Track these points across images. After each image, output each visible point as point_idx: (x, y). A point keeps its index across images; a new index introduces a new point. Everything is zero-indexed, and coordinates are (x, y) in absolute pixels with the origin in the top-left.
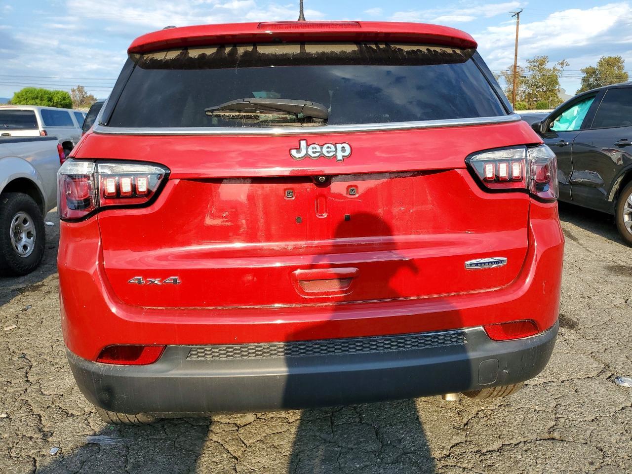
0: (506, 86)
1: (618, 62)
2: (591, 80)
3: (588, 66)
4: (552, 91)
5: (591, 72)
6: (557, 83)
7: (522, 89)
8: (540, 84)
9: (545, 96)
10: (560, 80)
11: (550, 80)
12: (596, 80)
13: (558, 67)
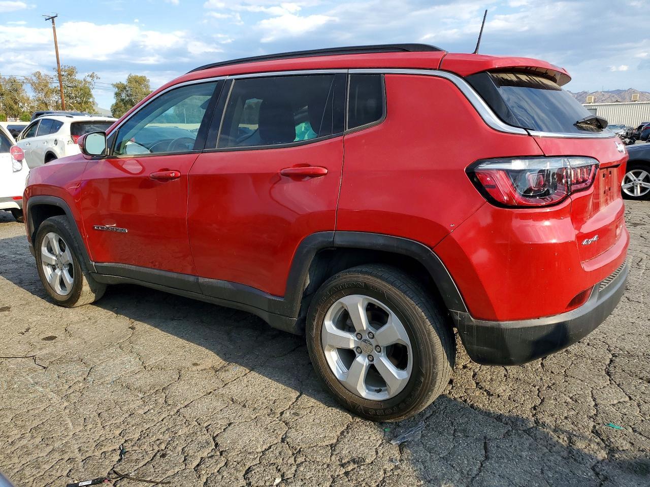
0: (35, 94)
1: (145, 80)
2: (123, 96)
3: (118, 82)
4: (86, 103)
5: (121, 88)
6: (91, 96)
7: (54, 99)
8: (73, 95)
9: (81, 108)
10: (93, 92)
11: (82, 92)
12: (128, 96)
13: (89, 79)
